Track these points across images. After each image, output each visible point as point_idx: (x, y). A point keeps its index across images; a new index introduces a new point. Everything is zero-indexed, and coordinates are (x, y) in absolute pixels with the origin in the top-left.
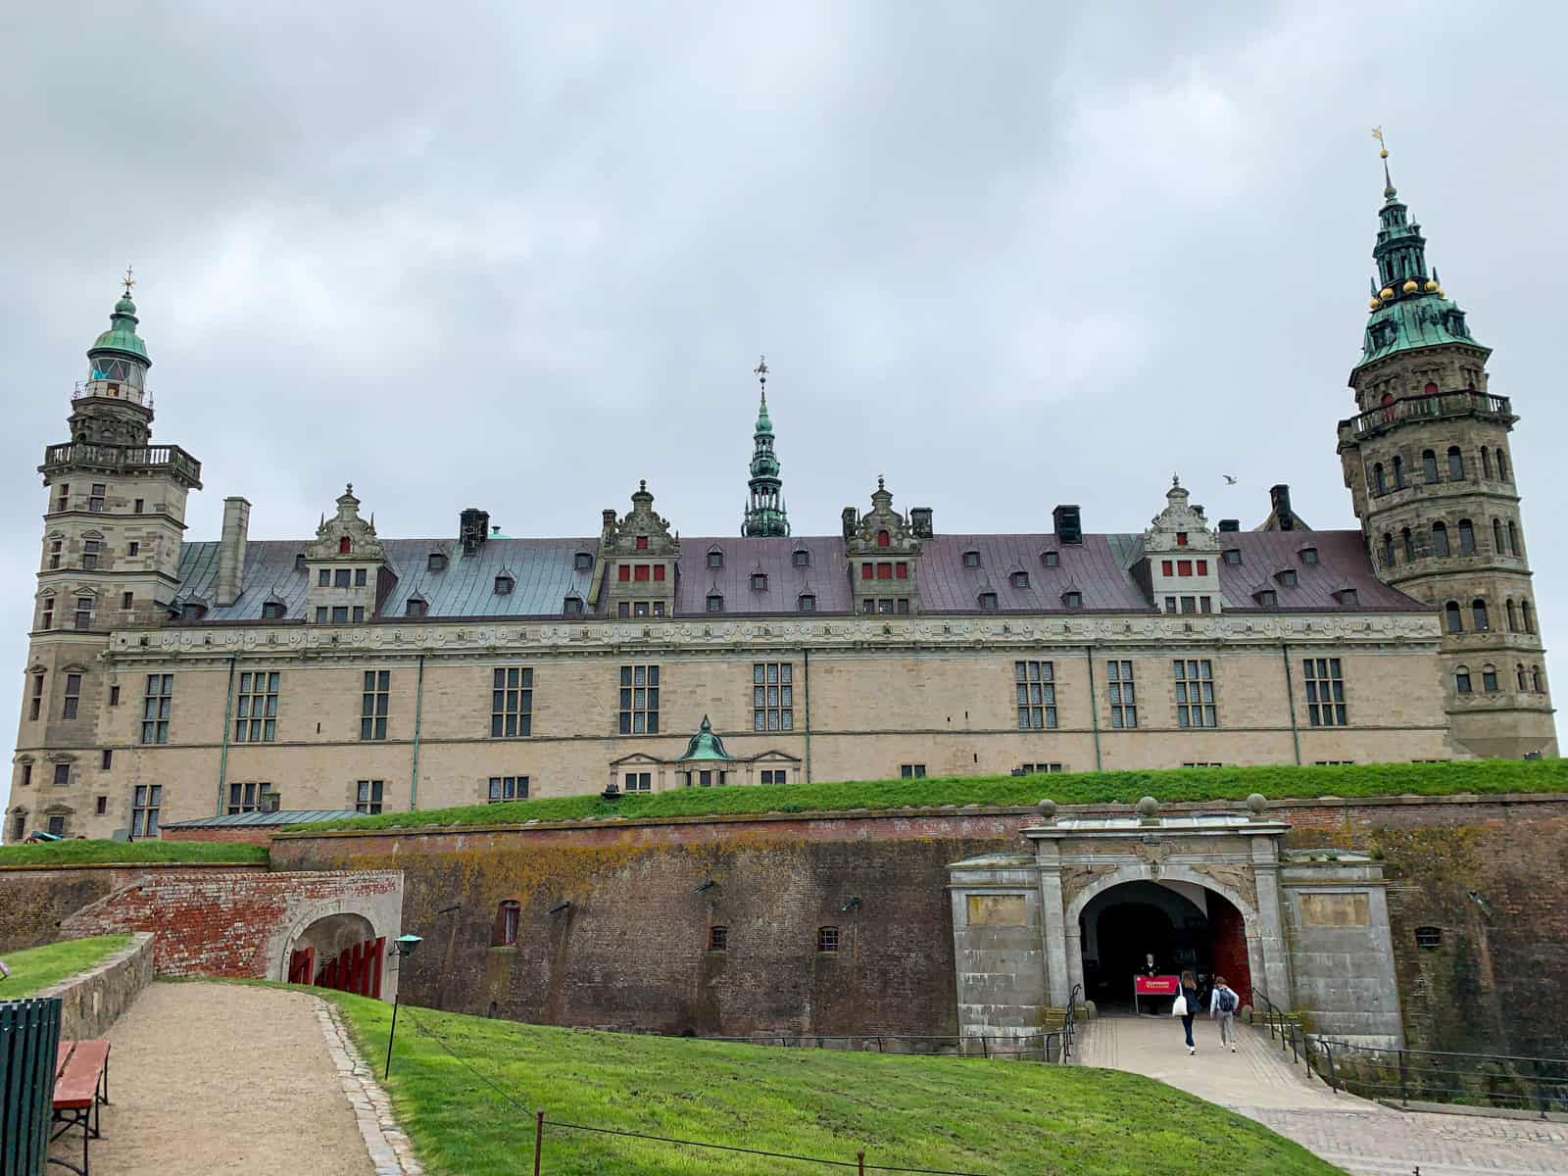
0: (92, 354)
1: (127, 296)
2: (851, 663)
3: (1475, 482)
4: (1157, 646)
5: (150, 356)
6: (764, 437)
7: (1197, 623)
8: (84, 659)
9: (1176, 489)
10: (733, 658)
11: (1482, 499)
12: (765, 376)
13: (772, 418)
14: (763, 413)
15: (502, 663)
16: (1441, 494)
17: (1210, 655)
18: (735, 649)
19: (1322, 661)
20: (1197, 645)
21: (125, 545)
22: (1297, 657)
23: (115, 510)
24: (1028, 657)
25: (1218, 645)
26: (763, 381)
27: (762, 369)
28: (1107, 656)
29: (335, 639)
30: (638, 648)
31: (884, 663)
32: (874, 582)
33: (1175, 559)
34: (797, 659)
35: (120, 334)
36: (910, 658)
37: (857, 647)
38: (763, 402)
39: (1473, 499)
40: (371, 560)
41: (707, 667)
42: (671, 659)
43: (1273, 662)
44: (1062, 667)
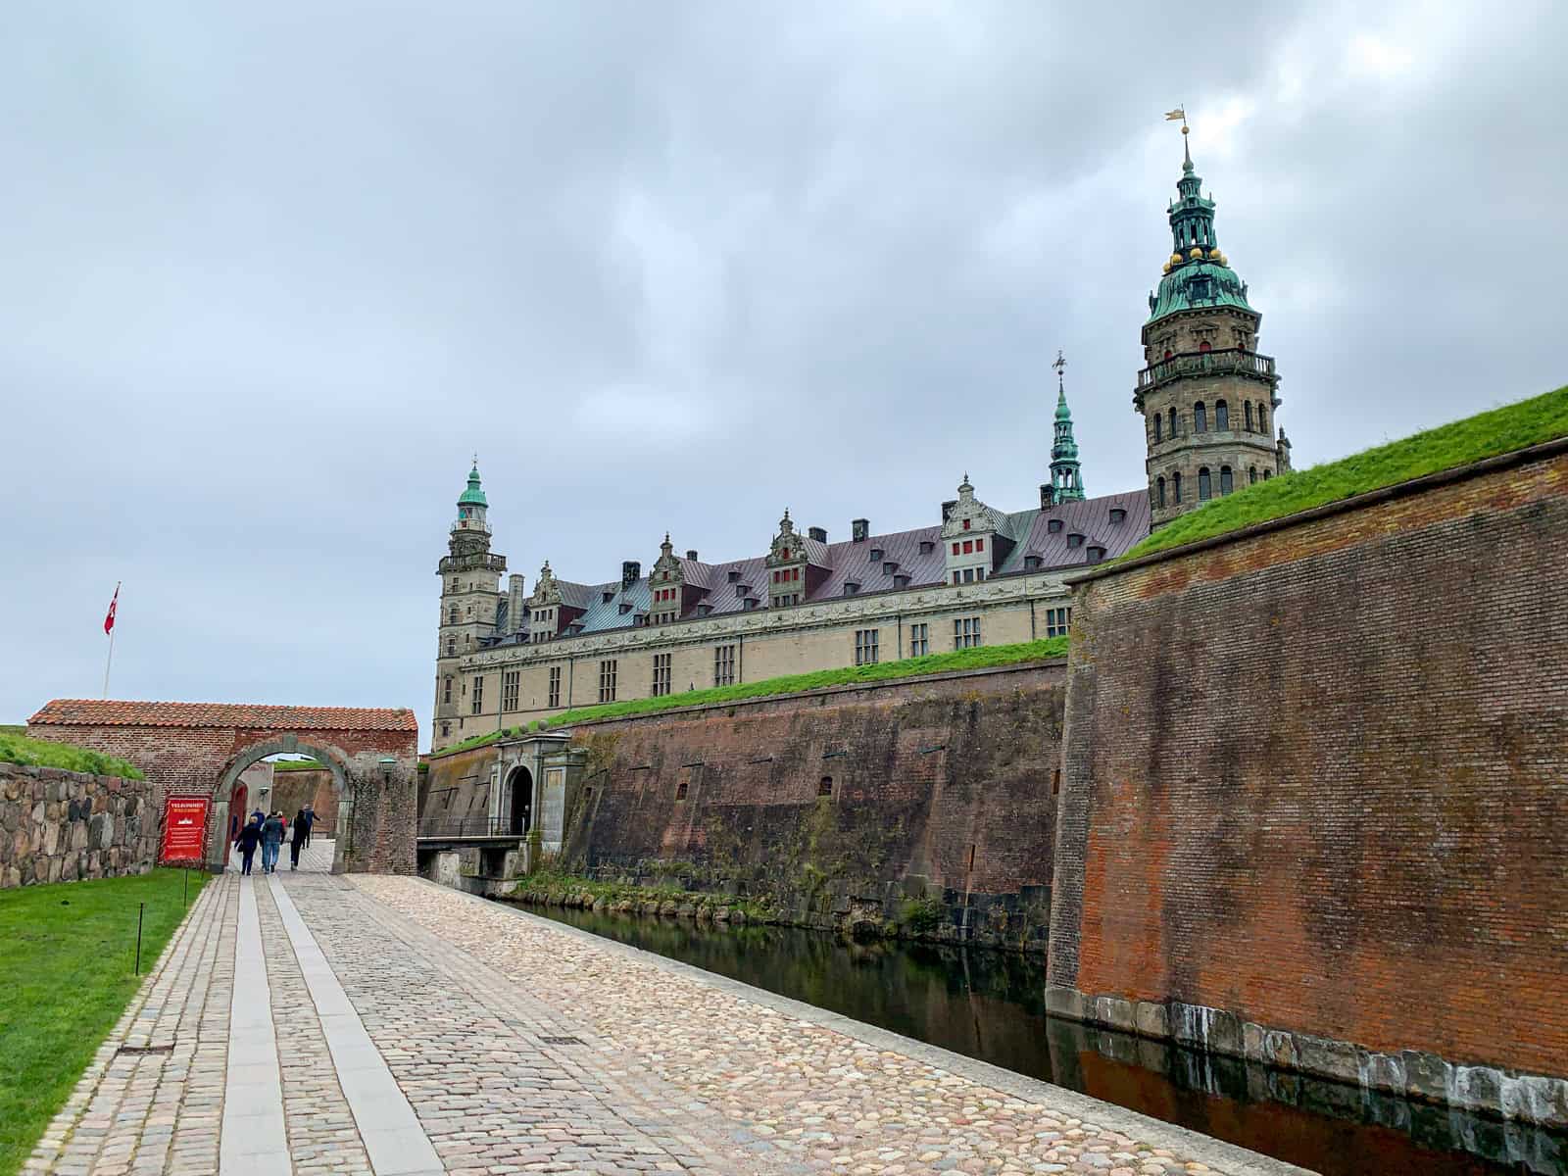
0: (459, 505)
1: (475, 469)
2: (763, 642)
3: (1185, 438)
4: (940, 611)
5: (488, 503)
6: (1063, 424)
7: (966, 590)
8: (452, 671)
9: (966, 485)
10: (704, 645)
11: (1188, 452)
12: (1064, 368)
13: (1070, 406)
14: (1062, 401)
15: (605, 658)
16: (1164, 452)
17: (978, 614)
18: (704, 639)
19: (1060, 610)
20: (965, 607)
21: (466, 609)
22: (1041, 609)
23: (463, 591)
24: (862, 628)
25: (984, 606)
26: (1061, 373)
27: (1061, 362)
28: (911, 621)
29: (536, 652)
30: (660, 643)
31: (783, 640)
32: (780, 585)
33: (961, 541)
34: (736, 642)
35: (471, 491)
36: (796, 635)
37: (766, 631)
38: (1061, 391)
39: (1182, 453)
40: (553, 604)
41: (695, 652)
42: (675, 649)
43: (1024, 612)
44: (883, 634)
